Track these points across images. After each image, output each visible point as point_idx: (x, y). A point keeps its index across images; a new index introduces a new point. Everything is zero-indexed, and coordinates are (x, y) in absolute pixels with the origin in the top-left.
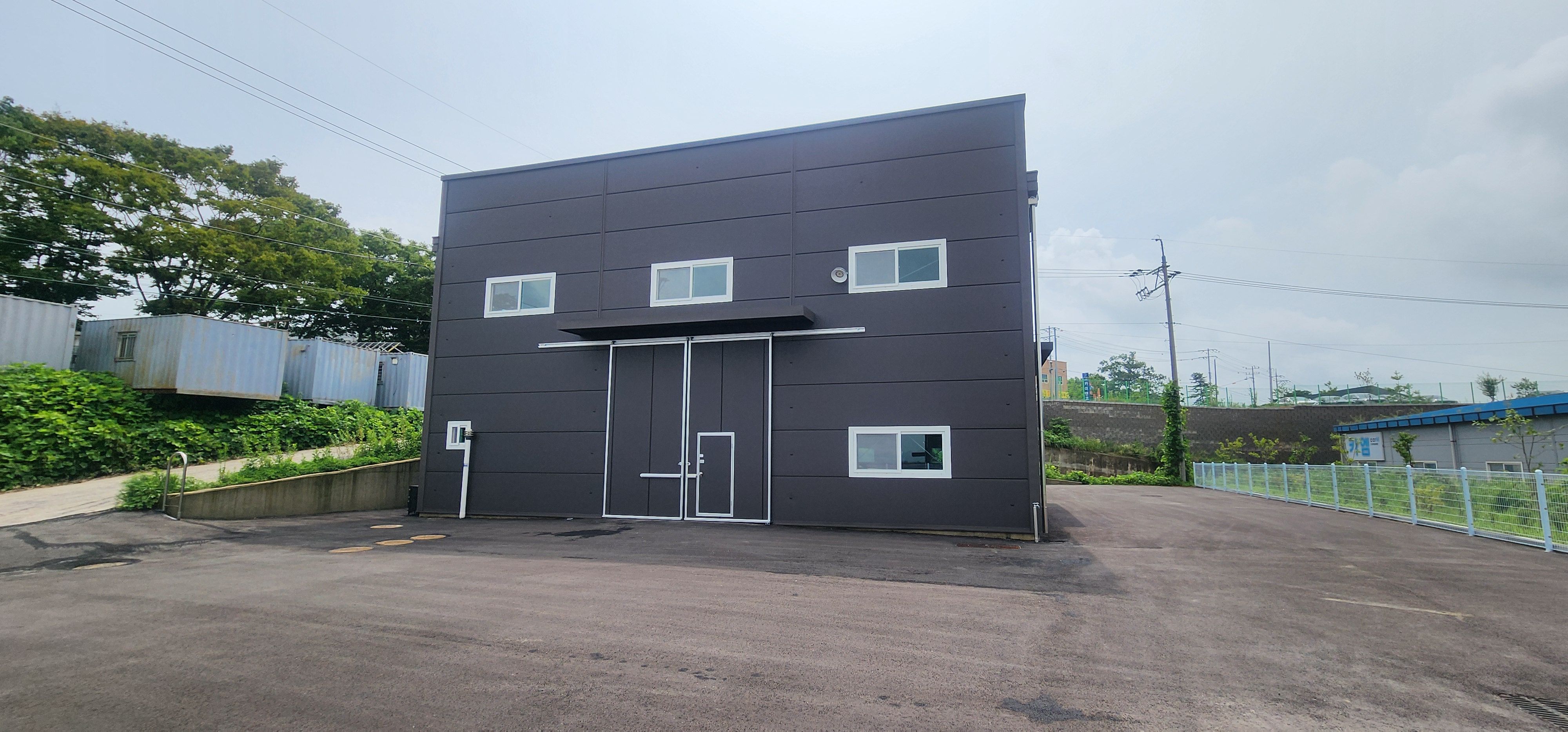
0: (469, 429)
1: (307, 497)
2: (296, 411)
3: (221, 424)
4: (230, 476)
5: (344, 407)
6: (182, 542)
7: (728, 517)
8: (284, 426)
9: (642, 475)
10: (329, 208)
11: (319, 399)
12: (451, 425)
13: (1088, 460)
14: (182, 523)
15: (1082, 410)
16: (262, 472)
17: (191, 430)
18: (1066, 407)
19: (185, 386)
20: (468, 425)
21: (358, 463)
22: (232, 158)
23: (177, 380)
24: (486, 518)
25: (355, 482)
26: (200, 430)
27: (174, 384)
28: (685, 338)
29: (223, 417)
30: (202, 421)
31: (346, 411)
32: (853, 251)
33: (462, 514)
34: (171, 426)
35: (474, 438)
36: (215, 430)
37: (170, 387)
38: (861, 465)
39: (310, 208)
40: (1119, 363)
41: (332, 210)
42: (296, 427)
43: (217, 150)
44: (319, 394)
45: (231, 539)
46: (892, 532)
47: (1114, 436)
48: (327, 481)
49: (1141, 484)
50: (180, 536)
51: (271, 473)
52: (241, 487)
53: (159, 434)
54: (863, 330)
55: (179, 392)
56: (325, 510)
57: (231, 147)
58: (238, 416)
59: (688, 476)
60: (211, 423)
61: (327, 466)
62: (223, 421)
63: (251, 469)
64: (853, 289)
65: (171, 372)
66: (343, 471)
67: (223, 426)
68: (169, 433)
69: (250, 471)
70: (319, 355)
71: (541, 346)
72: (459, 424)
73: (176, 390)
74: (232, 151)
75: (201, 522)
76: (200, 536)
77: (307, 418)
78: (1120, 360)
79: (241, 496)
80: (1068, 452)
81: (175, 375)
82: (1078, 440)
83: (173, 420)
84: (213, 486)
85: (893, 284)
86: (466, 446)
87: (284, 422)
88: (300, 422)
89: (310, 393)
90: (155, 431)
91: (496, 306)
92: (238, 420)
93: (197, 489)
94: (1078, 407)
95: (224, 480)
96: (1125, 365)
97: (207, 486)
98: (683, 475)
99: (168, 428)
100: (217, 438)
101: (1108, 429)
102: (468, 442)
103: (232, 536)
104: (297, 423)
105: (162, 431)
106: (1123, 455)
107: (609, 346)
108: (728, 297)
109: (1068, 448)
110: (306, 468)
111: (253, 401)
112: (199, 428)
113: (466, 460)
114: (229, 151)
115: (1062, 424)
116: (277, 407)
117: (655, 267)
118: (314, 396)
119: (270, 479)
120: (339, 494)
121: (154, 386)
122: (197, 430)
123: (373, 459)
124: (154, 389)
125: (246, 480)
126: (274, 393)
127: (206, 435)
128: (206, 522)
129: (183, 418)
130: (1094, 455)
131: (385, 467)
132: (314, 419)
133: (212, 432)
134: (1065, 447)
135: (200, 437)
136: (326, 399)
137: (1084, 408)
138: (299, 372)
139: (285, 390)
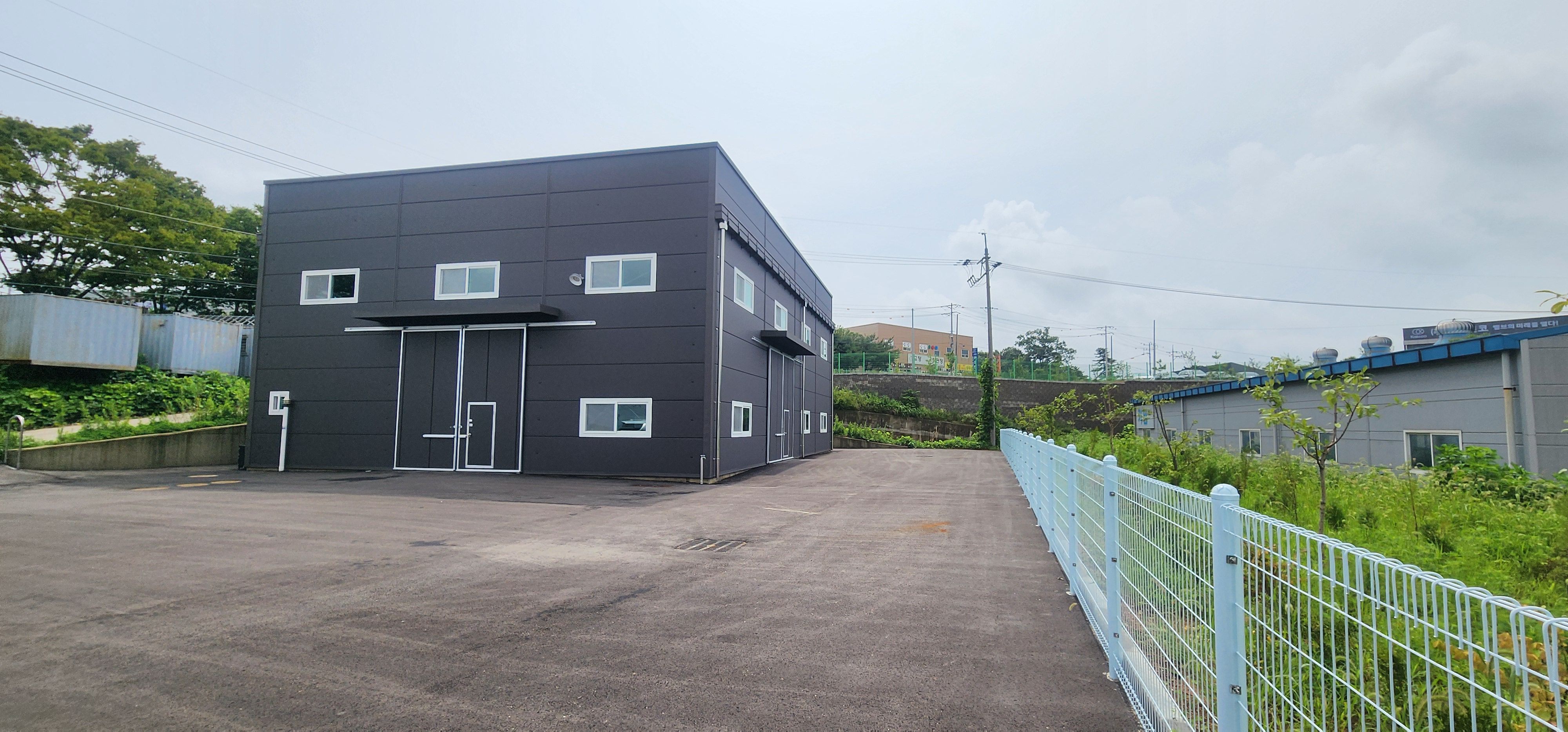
0: (287, 398)
1: (142, 453)
2: (152, 381)
3: (76, 392)
4: (67, 436)
5: (204, 377)
6: (15, 485)
7: (489, 468)
8: (139, 394)
9: (425, 436)
10: (194, 188)
11: (179, 369)
12: (273, 394)
13: (933, 428)
14: (22, 472)
15: (933, 383)
16: (99, 433)
17: (45, 397)
18: (918, 380)
19: (40, 357)
20: (286, 395)
21: (192, 426)
22: (91, 137)
23: (32, 351)
24: (302, 470)
25: (188, 442)
26: (55, 397)
27: (28, 355)
28: (460, 326)
29: (79, 386)
30: (58, 389)
31: (206, 380)
32: (589, 260)
33: (281, 468)
34: (27, 394)
35: (291, 405)
36: (71, 397)
37: (24, 358)
38: (589, 427)
39: (171, 189)
40: (1034, 338)
41: (196, 190)
42: (152, 395)
43: (76, 130)
44: (178, 364)
45: (58, 483)
46: (609, 478)
47: (962, 407)
48: (162, 441)
49: (957, 448)
50: (13, 481)
51: (108, 434)
52: (76, 445)
53: (14, 400)
54: (594, 323)
55: (33, 363)
56: (159, 464)
57: (90, 126)
58: (94, 385)
59: (461, 436)
60: (68, 390)
61: (164, 428)
62: (79, 389)
63: (88, 430)
64: (589, 290)
65: (26, 346)
66: (177, 433)
67: (78, 393)
68: (25, 400)
69: (87, 432)
70: (177, 329)
71: (347, 330)
72: (279, 394)
73: (30, 361)
74: (92, 130)
75: (40, 472)
76: (32, 481)
77: (164, 387)
78: (1035, 335)
79: (77, 452)
80: (913, 421)
81: (29, 347)
82: (925, 410)
83: (29, 388)
84: (51, 443)
85: (617, 288)
86: (285, 412)
87: (140, 390)
88: (156, 391)
89: (169, 363)
90: (11, 398)
91: (311, 296)
92: (94, 389)
93: (37, 445)
94: (930, 381)
95: (62, 439)
96: (1039, 339)
97: (47, 444)
98: (457, 436)
99: (23, 395)
100: (73, 405)
101: (956, 400)
102: (286, 409)
103: (59, 481)
104: (153, 391)
105: (17, 398)
106: (965, 423)
107: (401, 331)
108: (495, 294)
109: (914, 417)
110: (143, 430)
111: (109, 372)
112: (53, 395)
113: (285, 424)
114: (88, 130)
115: (912, 395)
116: (135, 376)
117: (440, 267)
118: (173, 366)
119: (105, 438)
120: (172, 452)
121: (10, 357)
122: (51, 397)
123: (208, 423)
124: (11, 361)
125: (83, 439)
126: (131, 364)
127: (61, 401)
128: (43, 472)
129: (39, 387)
130: (938, 424)
131: (220, 429)
132: (171, 388)
133: (67, 399)
134: (911, 415)
135: (55, 403)
136: (186, 369)
137: (935, 381)
138: (158, 343)
139: (141, 360)
